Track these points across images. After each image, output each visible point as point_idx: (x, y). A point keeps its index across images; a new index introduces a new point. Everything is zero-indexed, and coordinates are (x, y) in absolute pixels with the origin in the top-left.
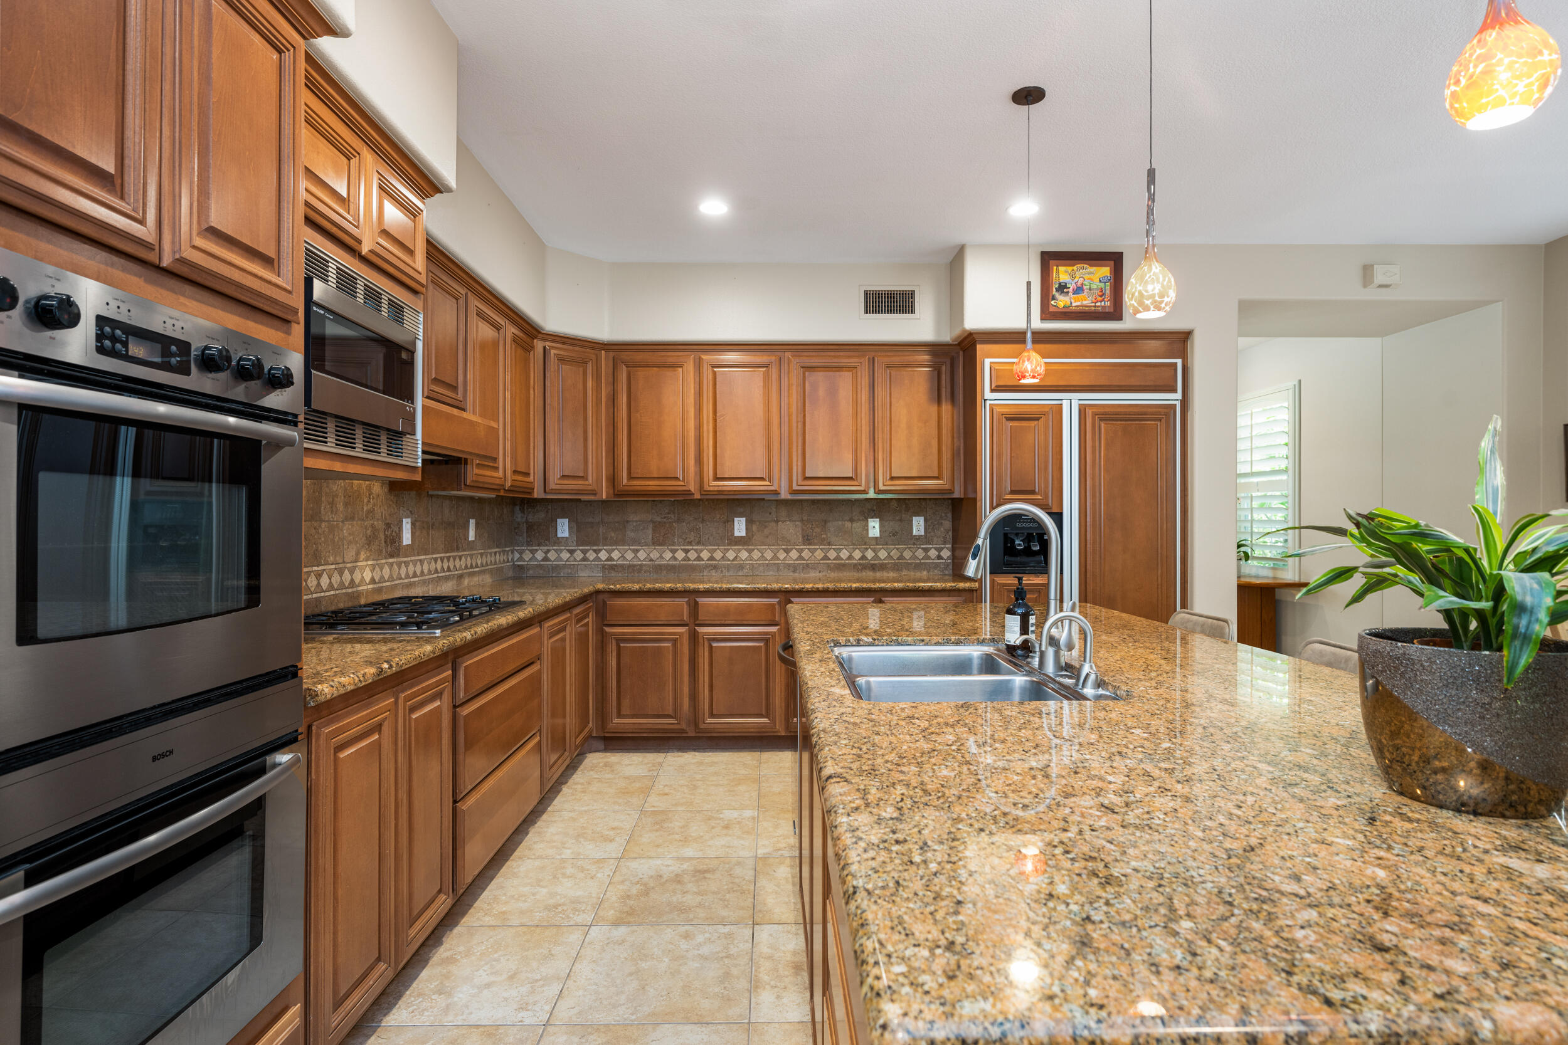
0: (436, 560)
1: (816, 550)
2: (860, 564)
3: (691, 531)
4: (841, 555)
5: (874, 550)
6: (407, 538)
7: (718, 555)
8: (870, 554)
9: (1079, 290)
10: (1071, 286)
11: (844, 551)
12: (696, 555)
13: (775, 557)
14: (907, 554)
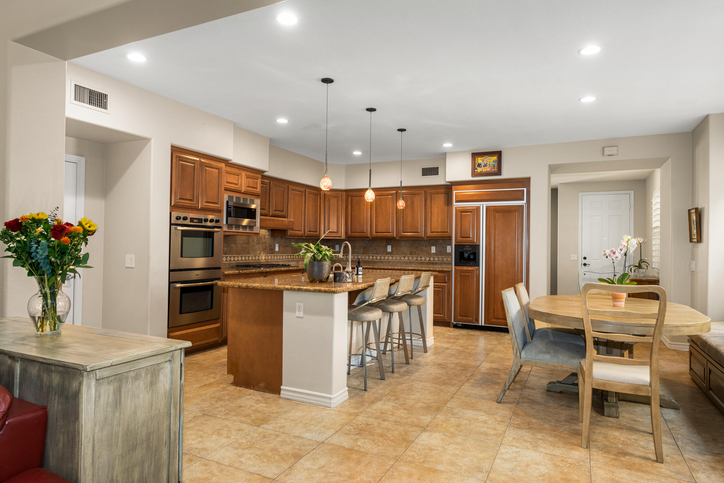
0: (288, 256)
1: (414, 257)
2: (429, 262)
3: (374, 249)
4: (422, 259)
5: (433, 258)
6: (277, 249)
7: (382, 258)
8: (432, 259)
9: (485, 165)
10: (483, 164)
11: (423, 257)
12: (376, 258)
13: (400, 259)
14: (445, 259)
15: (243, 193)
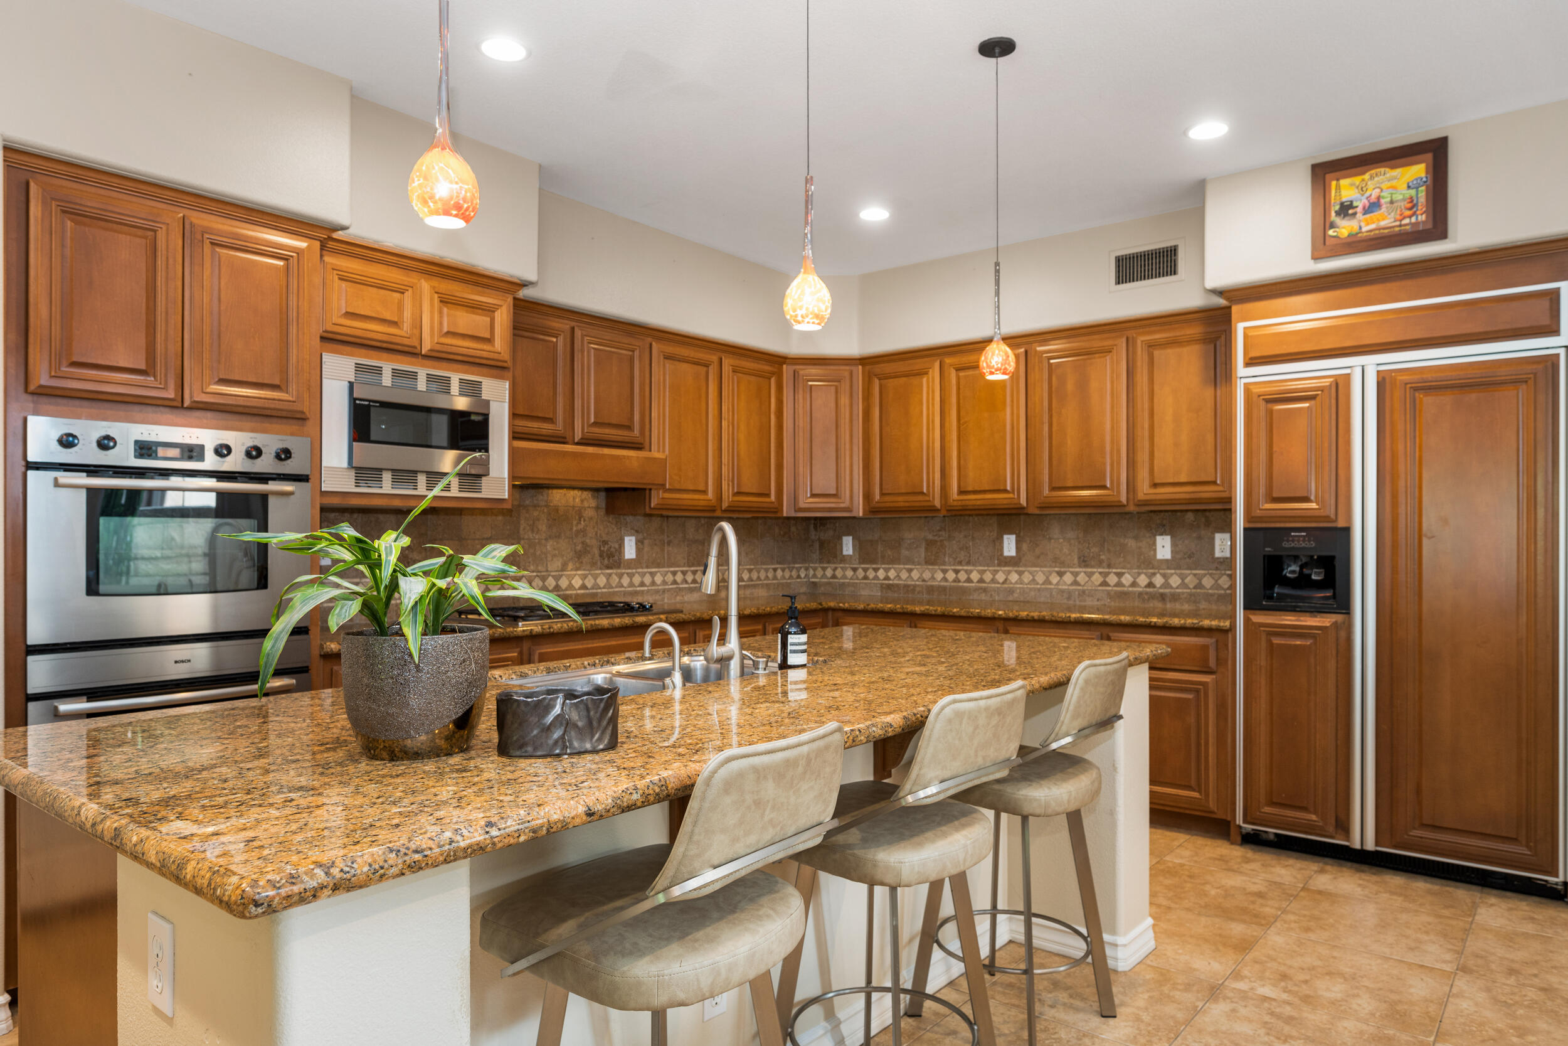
0: (674, 573)
1: (1093, 573)
2: (1147, 593)
3: (961, 549)
4: (1124, 580)
5: (1164, 576)
6: (630, 553)
7: (988, 577)
8: (1158, 580)
9: (1373, 206)
10: (1360, 204)
11: (1127, 575)
12: (966, 576)
13: (1047, 581)
14: (1207, 582)
15: (426, 357)
